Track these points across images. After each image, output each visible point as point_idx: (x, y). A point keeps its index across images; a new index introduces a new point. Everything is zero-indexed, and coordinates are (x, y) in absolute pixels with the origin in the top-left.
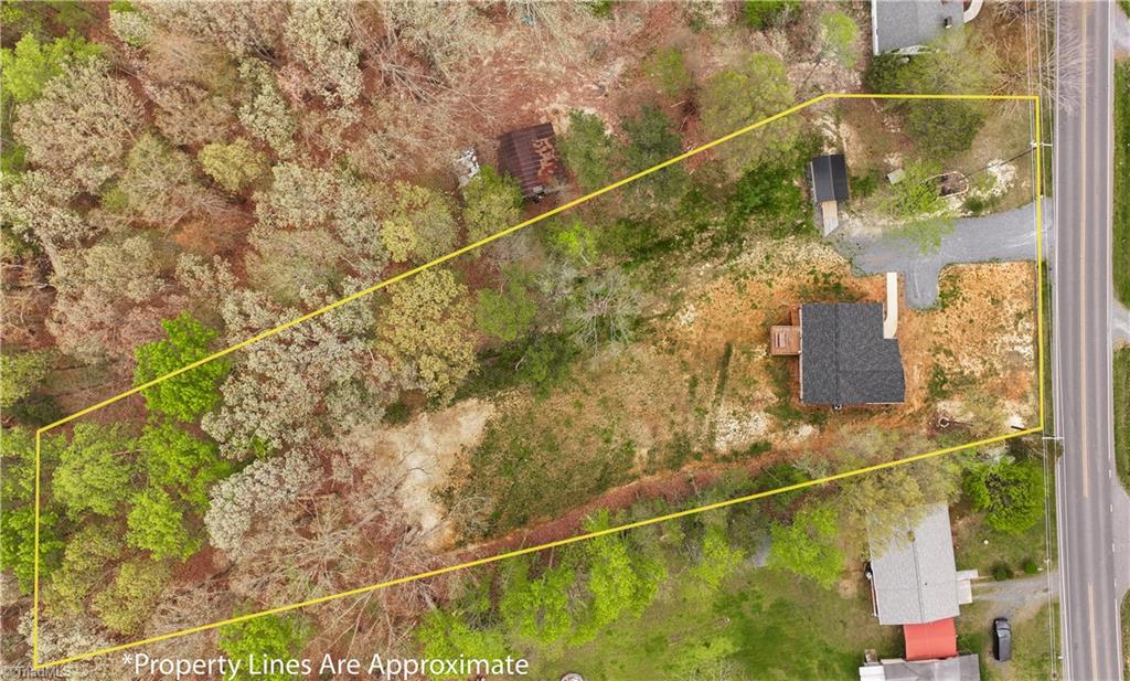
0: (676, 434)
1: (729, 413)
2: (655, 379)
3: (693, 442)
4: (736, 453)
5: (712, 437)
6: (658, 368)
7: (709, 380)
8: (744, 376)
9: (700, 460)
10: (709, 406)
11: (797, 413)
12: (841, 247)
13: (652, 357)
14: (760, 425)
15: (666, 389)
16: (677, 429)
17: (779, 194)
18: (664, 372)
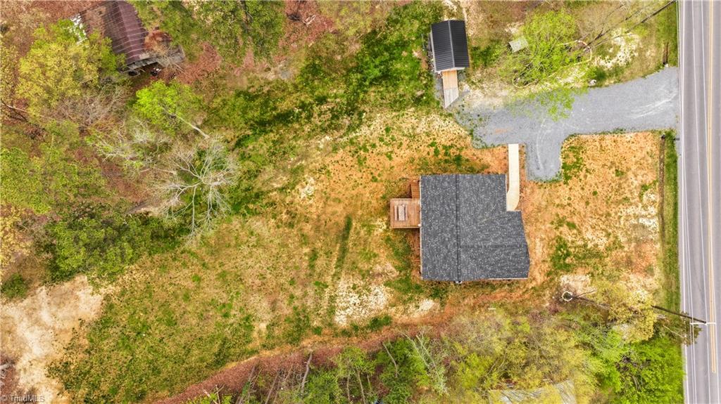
0: (295, 308)
1: (348, 288)
2: (275, 252)
3: (312, 316)
4: (356, 328)
5: (331, 311)
6: (277, 241)
7: (328, 254)
8: (364, 250)
9: (319, 334)
10: (329, 279)
11: (418, 287)
12: (462, 118)
13: (272, 231)
14: (380, 299)
15: (286, 263)
16: (297, 303)
17: (399, 66)
18: (283, 245)
